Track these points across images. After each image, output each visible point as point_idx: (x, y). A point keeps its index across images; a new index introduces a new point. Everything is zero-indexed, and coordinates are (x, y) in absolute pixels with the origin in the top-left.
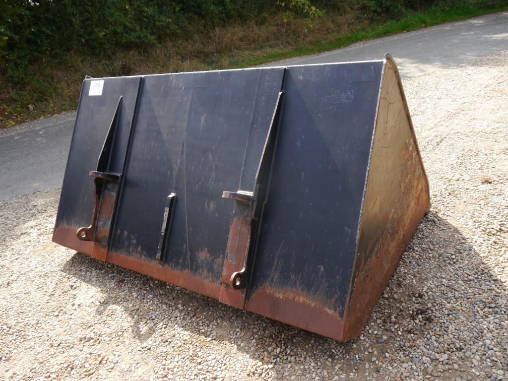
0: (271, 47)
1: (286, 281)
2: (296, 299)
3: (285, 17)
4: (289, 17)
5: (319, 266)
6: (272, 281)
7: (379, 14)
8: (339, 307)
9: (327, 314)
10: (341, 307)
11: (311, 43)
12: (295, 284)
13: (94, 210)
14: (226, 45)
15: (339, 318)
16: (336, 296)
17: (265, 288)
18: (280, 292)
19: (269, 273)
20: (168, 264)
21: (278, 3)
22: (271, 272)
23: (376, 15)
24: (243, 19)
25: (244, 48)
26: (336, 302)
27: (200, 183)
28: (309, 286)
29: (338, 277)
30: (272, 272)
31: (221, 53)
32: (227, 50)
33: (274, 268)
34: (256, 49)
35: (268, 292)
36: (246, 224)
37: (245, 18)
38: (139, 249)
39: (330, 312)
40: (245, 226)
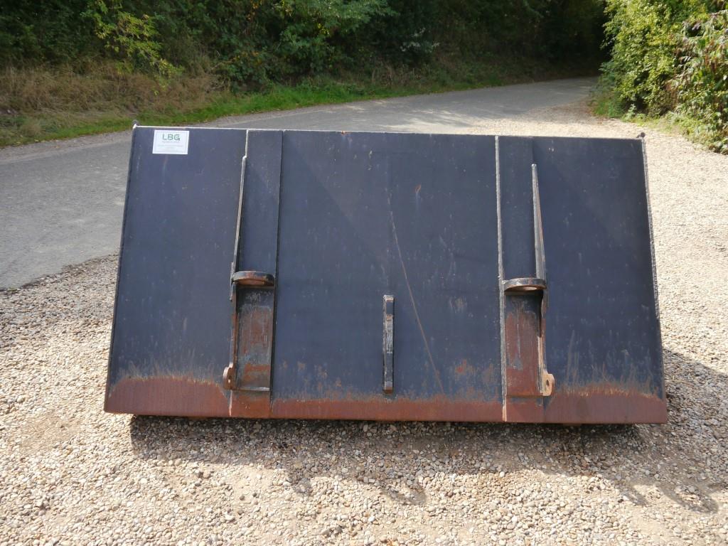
0: (100, 109)
1: (589, 376)
2: (606, 393)
3: (120, 69)
4: (124, 69)
5: (623, 351)
6: (571, 380)
7: (240, 83)
8: (655, 388)
9: (645, 398)
10: (658, 388)
11: (159, 110)
12: (600, 376)
13: (233, 337)
14: (28, 98)
15: (658, 400)
16: (649, 378)
17: (563, 390)
18: (583, 390)
19: (564, 371)
20: (403, 394)
21: (108, 46)
22: (566, 371)
23: (236, 83)
24: (53, 60)
25: (57, 107)
26: (651, 384)
27: (432, 277)
28: (617, 374)
29: (646, 358)
30: (568, 369)
31: (19, 109)
32: (29, 105)
33: (569, 365)
34: (77, 110)
35: (568, 393)
36: (527, 318)
37: (57, 60)
38: (338, 384)
39: (648, 395)
40: (525, 321)
